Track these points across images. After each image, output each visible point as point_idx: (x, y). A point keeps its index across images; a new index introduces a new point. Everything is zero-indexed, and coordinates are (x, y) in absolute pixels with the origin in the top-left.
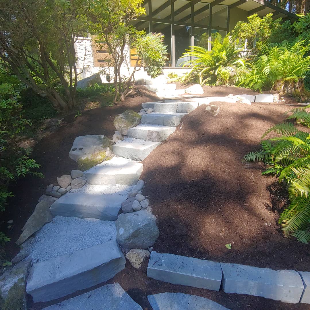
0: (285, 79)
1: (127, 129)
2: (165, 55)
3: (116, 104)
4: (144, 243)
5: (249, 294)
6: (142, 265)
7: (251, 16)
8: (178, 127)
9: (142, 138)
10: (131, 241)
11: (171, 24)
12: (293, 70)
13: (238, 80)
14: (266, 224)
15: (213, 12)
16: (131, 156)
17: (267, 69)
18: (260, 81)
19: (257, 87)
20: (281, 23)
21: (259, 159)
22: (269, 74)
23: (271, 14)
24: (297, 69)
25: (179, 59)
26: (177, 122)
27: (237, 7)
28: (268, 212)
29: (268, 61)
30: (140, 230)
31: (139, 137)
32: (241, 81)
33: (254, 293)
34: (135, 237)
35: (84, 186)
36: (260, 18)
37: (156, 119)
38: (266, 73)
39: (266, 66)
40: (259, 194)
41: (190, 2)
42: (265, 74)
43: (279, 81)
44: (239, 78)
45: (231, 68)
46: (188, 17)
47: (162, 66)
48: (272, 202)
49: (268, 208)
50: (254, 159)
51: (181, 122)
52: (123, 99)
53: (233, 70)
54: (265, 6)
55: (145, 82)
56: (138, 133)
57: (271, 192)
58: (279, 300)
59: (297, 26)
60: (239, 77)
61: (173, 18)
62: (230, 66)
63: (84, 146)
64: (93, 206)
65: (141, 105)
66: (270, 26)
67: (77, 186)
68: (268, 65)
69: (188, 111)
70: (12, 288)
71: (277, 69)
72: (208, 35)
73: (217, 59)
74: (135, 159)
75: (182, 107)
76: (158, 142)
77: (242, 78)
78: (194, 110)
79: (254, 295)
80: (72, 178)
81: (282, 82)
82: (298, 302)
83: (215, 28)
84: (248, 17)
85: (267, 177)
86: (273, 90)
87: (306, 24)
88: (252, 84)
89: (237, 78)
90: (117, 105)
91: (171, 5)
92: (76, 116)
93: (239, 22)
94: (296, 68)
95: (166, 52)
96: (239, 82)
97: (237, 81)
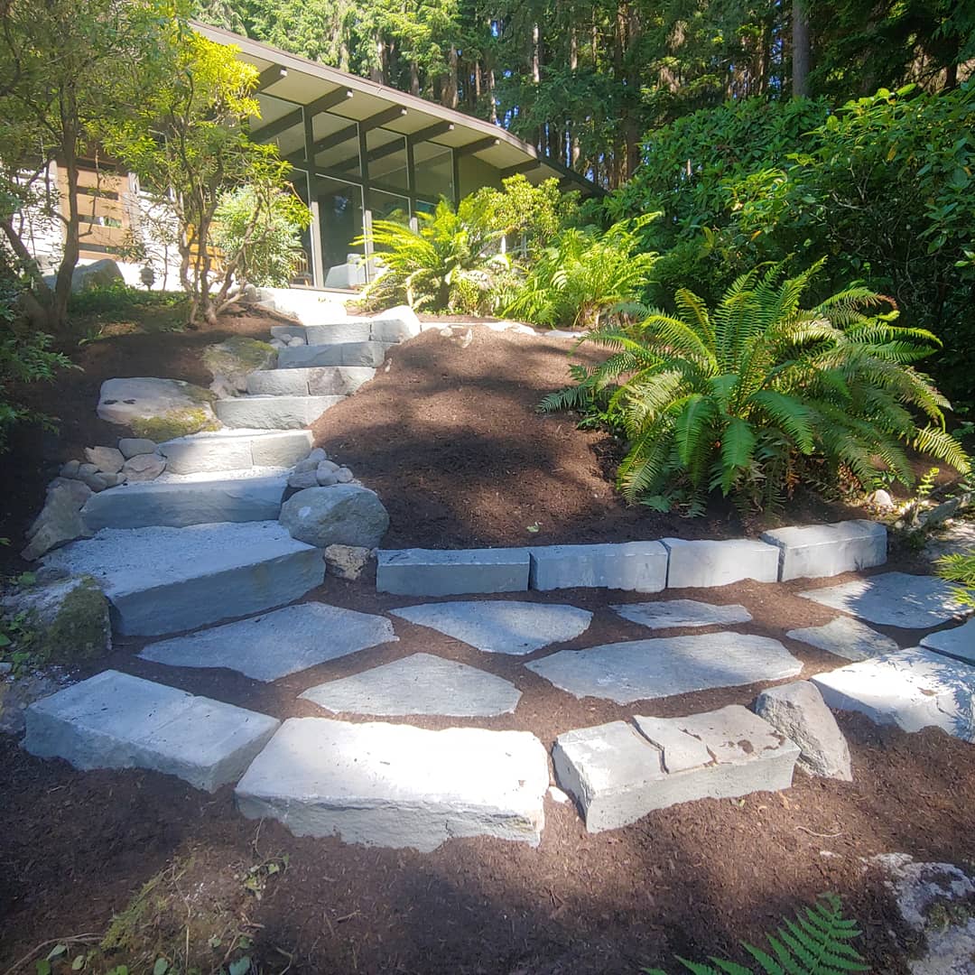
0: (600, 300)
1: (245, 375)
2: (295, 249)
3: (194, 328)
4: (357, 537)
5: (582, 585)
6: (362, 573)
7: (511, 179)
8: (380, 369)
9: (292, 390)
10: (331, 529)
11: (307, 172)
12: (613, 282)
13: (501, 304)
14: (596, 496)
15: (417, 159)
16: (274, 419)
17: (560, 278)
18: (549, 304)
19: (542, 316)
20: (579, 202)
21: (567, 404)
22: (566, 288)
23: (555, 181)
24: (620, 281)
25: (332, 268)
26: (377, 357)
27: (475, 154)
28: (597, 481)
29: (561, 259)
30: (349, 504)
31: (283, 388)
32: (508, 306)
33: (590, 584)
34: (338, 519)
35: (161, 477)
36: (531, 186)
37: (321, 351)
38: (560, 284)
39: (558, 270)
40: (577, 456)
41: (356, 124)
42: (559, 286)
43: (588, 305)
44: (501, 299)
45: (479, 273)
46: (352, 162)
47: (286, 277)
48: (602, 467)
49: (595, 474)
50: (558, 404)
51: (386, 358)
52: (213, 316)
53: (485, 277)
54: (539, 162)
55: (257, 295)
56: (278, 378)
57: (598, 454)
58: (632, 588)
59: (611, 204)
60: (503, 296)
61: (312, 159)
62: (478, 269)
63: (136, 397)
64: (212, 490)
65: (270, 330)
66: (556, 207)
67: (143, 474)
68: (562, 267)
69: (400, 338)
70: (69, 597)
71: (580, 278)
72: (408, 213)
73: (445, 250)
74: (287, 427)
75: (384, 329)
76: (338, 394)
77: (508, 299)
78: (412, 337)
79: (591, 585)
80: (125, 457)
81: (596, 307)
82: (664, 587)
83: (423, 197)
84: (505, 181)
85: (586, 433)
86: (578, 324)
87: (629, 202)
88: (533, 310)
89: (498, 299)
90: (200, 331)
91: (303, 123)
92: (84, 340)
93: (484, 188)
94: (619, 277)
95: (296, 242)
96: (502, 308)
97: (497, 305)
